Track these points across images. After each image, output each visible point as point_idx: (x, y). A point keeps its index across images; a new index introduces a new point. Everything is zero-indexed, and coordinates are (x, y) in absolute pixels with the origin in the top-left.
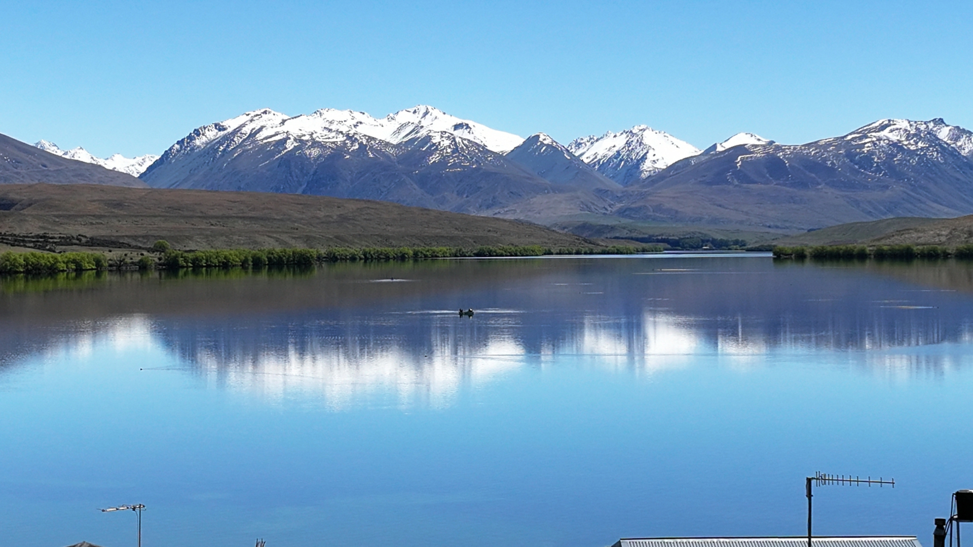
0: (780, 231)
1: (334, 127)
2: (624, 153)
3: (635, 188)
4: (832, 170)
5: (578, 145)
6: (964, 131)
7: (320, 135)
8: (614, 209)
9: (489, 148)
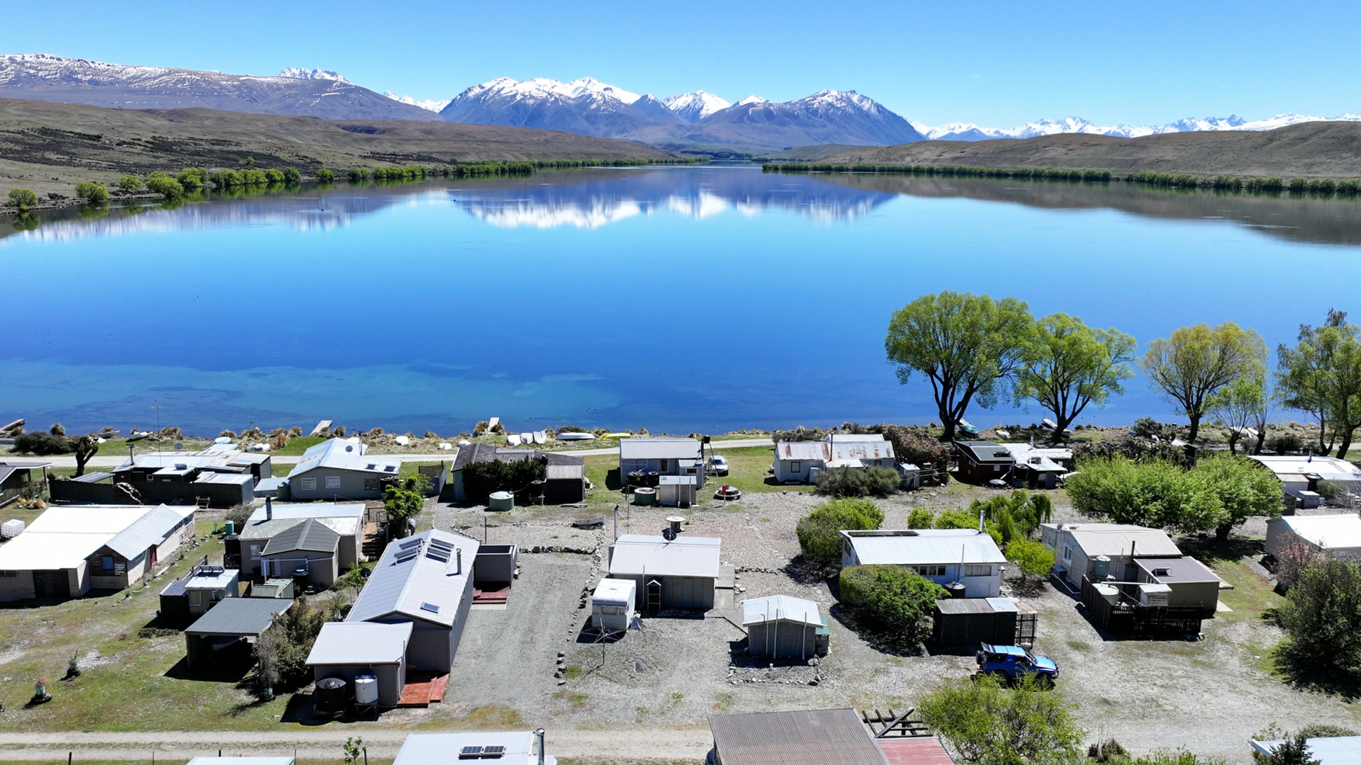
0: (770, 149)
1: (541, 88)
2: (692, 105)
3: (696, 124)
4: (797, 117)
5: (668, 100)
6: (865, 97)
7: (535, 93)
8: (686, 135)
9: (622, 101)
